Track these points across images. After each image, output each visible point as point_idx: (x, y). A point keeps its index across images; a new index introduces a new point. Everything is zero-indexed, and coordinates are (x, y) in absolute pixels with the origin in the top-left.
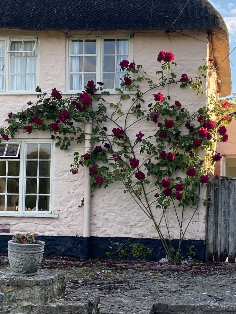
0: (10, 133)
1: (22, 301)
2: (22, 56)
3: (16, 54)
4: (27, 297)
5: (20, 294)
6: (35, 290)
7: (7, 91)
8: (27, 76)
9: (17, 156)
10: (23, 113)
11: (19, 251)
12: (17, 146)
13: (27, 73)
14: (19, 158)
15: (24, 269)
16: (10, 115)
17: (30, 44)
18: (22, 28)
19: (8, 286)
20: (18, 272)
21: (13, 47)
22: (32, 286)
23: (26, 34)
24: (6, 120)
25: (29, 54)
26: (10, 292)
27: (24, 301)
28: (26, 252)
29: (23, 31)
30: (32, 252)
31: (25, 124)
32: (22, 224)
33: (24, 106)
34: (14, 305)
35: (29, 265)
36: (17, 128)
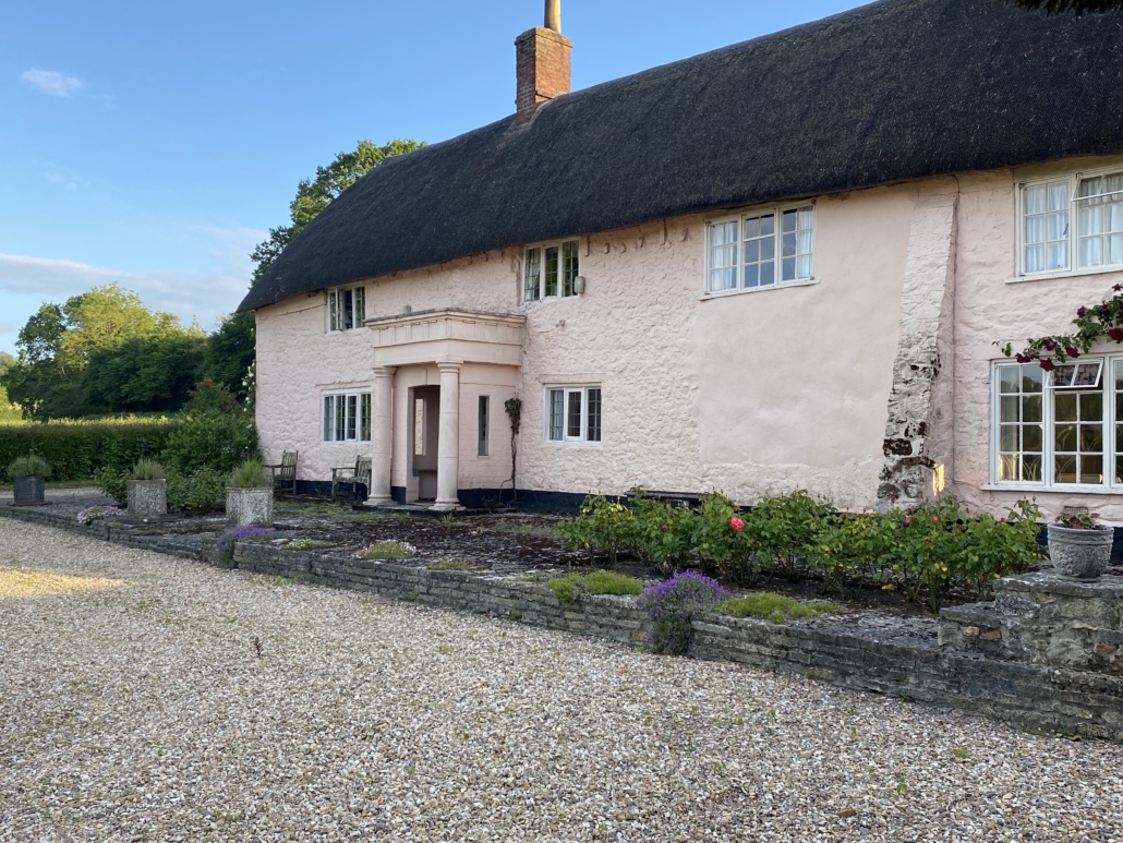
0: (1082, 344)
1: (1071, 620)
2: (1101, 203)
3: (1090, 202)
4: (1080, 614)
5: (1067, 609)
6: (1093, 604)
7: (1074, 269)
8: (1113, 237)
9: (1096, 385)
10: (1105, 306)
11: (1066, 540)
12: (1098, 365)
13: (1113, 231)
14: (1100, 386)
15: (1075, 570)
16: (1081, 312)
17: (1117, 179)
18: (1099, 152)
19: (1047, 594)
20: (1066, 574)
21: (1085, 189)
22: (1088, 598)
23: (1109, 163)
24: (1074, 321)
25: (1115, 198)
26: (1051, 603)
27: (1075, 621)
28: (1077, 542)
29: (1103, 158)
30: (1088, 542)
31: (1111, 325)
32: (1110, 507)
33: (1108, 294)
34: (1058, 626)
35: (1084, 563)
36: (1096, 333)
